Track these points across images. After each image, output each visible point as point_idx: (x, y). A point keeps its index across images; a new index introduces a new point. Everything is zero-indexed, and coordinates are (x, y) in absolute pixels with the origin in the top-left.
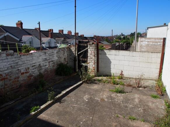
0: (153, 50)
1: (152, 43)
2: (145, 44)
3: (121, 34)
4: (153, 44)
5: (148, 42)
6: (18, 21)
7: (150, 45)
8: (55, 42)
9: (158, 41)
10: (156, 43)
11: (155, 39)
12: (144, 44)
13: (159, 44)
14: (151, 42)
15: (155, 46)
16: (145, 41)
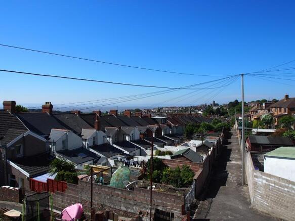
0: (278, 198)
1: (273, 185)
2: (262, 182)
3: (212, 103)
4: (276, 186)
5: (267, 180)
6: (46, 103)
7: (271, 187)
8: (104, 137)
9: (283, 184)
10: (280, 186)
11: (279, 178)
12: (260, 183)
13: (286, 189)
14: (272, 182)
15: (280, 191)
16: (261, 178)
